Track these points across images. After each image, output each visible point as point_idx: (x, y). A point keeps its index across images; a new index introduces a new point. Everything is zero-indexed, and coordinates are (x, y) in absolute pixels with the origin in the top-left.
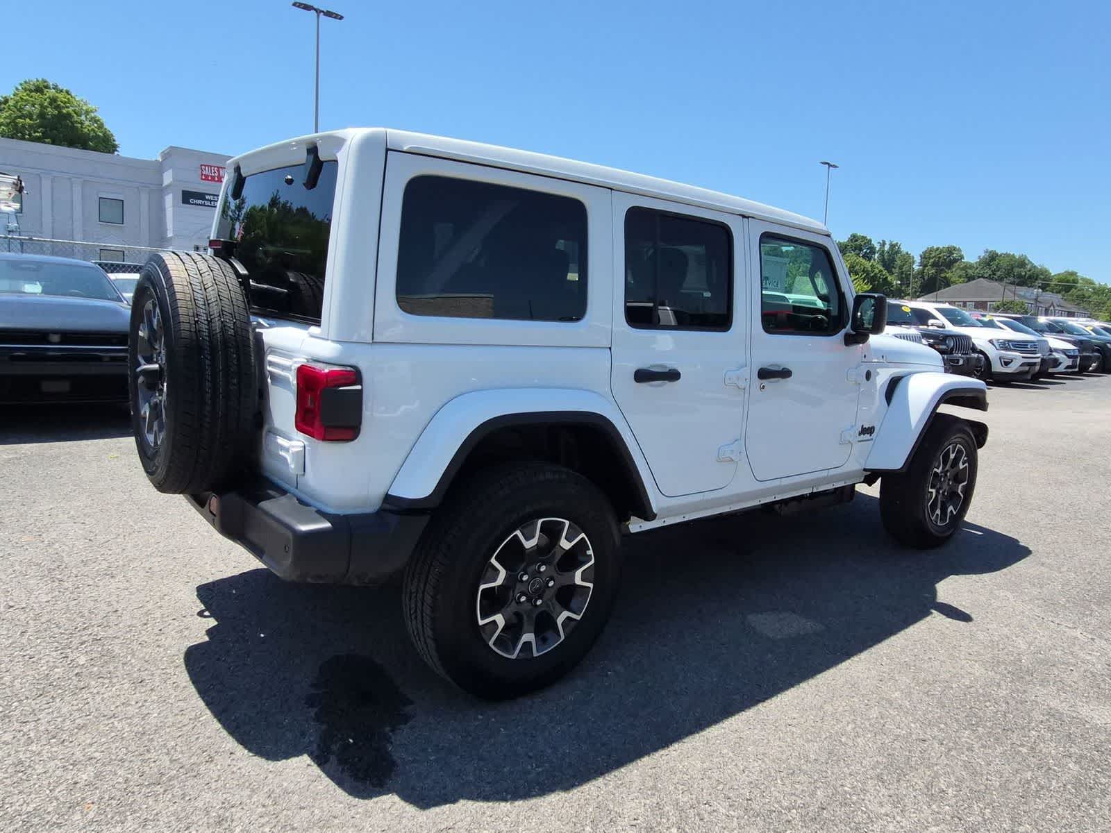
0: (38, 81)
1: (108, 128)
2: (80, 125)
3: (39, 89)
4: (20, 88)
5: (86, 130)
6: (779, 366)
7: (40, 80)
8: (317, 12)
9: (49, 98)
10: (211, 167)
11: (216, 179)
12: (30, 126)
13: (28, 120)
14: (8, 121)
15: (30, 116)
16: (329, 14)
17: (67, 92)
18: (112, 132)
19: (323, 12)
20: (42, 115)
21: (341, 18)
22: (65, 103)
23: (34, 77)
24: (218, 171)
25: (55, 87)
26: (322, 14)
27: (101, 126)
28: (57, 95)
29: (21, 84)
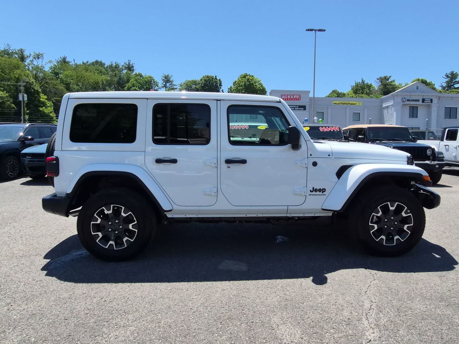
0: (244, 74)
1: (264, 86)
2: (255, 86)
3: (245, 77)
4: (239, 77)
5: (257, 88)
6: (240, 159)
7: (245, 73)
8: (315, 31)
9: (247, 79)
10: (285, 95)
11: (287, 99)
12: (242, 89)
13: (241, 87)
14: (236, 88)
15: (242, 86)
16: (320, 30)
17: (253, 76)
18: (265, 87)
19: (318, 30)
20: (245, 85)
21: (325, 30)
22: (251, 80)
23: (243, 73)
24: (287, 96)
25: (249, 75)
26: (317, 31)
27: (262, 86)
28: (249, 77)
29: (240, 76)
